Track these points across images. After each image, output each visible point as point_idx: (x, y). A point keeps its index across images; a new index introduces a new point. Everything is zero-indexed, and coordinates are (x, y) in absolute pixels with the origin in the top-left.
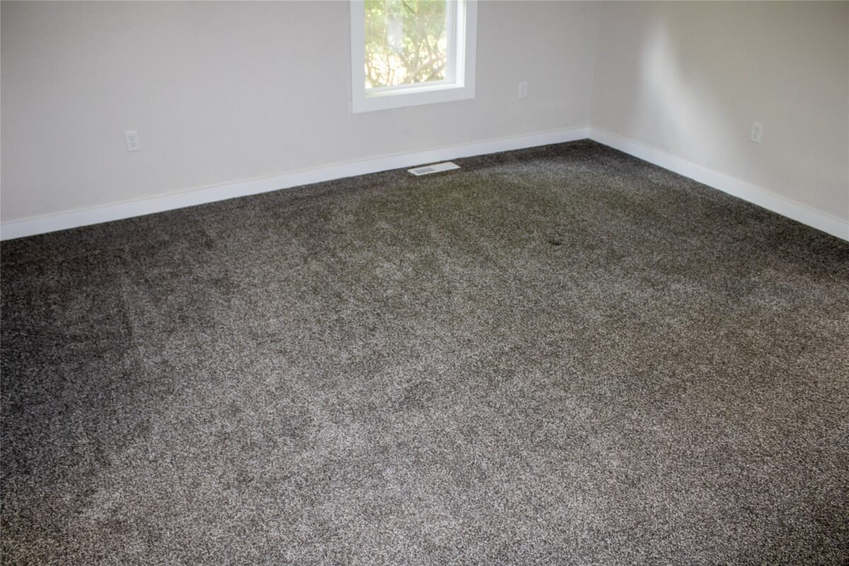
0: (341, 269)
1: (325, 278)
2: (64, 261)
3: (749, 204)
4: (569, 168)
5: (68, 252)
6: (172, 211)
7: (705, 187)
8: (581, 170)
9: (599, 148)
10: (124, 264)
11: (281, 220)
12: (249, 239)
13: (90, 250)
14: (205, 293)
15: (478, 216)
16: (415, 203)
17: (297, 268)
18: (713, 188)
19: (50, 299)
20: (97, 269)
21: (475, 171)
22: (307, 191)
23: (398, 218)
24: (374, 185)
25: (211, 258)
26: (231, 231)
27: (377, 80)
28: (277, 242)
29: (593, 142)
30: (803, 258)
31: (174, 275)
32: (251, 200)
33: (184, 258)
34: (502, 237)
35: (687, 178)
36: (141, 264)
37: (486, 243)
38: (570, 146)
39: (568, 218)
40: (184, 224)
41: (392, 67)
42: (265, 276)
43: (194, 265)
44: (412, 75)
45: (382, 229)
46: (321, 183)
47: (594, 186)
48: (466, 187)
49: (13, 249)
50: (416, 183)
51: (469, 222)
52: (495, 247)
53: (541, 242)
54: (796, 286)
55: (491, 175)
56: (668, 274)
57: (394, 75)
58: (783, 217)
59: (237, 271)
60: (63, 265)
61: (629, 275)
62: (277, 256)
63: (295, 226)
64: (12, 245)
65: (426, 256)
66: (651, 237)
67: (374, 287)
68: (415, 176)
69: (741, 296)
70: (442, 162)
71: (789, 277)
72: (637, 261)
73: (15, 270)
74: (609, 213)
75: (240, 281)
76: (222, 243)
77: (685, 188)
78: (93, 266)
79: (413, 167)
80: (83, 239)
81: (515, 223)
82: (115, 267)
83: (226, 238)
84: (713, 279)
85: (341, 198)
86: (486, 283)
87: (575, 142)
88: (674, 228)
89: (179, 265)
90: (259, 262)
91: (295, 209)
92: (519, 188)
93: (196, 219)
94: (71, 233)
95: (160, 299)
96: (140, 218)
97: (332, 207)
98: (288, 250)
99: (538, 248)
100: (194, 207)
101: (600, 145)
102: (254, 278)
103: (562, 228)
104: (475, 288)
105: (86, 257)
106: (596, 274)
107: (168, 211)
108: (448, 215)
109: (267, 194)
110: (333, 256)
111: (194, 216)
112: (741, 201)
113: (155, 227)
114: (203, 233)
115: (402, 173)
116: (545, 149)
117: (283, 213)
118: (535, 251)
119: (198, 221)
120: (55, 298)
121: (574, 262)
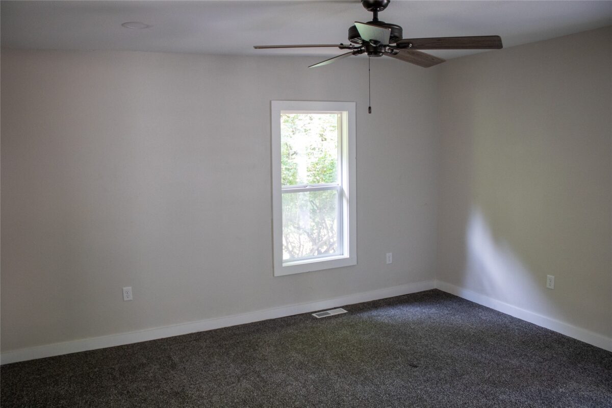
0: (263, 386)
1: (252, 393)
2: (73, 376)
3: (553, 332)
4: (424, 310)
5: (77, 369)
6: (150, 341)
7: (520, 320)
8: (432, 311)
9: (444, 295)
10: (114, 379)
11: (224, 350)
12: (201, 363)
13: (92, 369)
14: (167, 402)
15: (360, 347)
16: (316, 338)
17: (232, 385)
18: (526, 322)
19: (60, 404)
20: (95, 382)
21: (358, 314)
22: (243, 329)
23: (304, 349)
24: (288, 325)
25: (174, 377)
26: (189, 357)
27: (292, 251)
28: (220, 365)
29: (440, 291)
30: (597, 373)
31: (147, 388)
32: (204, 335)
33: (155, 376)
34: (377, 362)
35: (506, 315)
36: (126, 380)
37: (365, 367)
38: (424, 295)
39: (423, 347)
40: (157, 351)
41: (302, 243)
42: (210, 390)
43: (162, 381)
44: (315, 247)
45: (293, 357)
46: (252, 323)
47: (441, 323)
48: (352, 326)
49: (40, 366)
50: (317, 323)
51: (353, 351)
52: (371, 369)
53: (404, 365)
54: (595, 395)
55: (369, 317)
56: (496, 387)
57: (303, 248)
58: (578, 341)
59: (191, 386)
60: (72, 379)
61: (468, 389)
62: (220, 376)
63: (233, 354)
64: (39, 363)
65: (323, 377)
66: (483, 360)
67: (286, 400)
68: (317, 318)
69: (552, 404)
70: (335, 308)
71: (588, 388)
72: (473, 378)
73: (39, 381)
74: (452, 342)
75: (193, 394)
76: (182, 366)
77: (505, 322)
78: (92, 380)
79: (315, 312)
80: (88, 360)
81: (385, 352)
82: (108, 381)
83: (185, 362)
84: (531, 391)
85: (266, 335)
86: (365, 396)
87: (427, 291)
88: (499, 352)
89: (151, 381)
90: (207, 380)
91: (233, 342)
92: (389, 326)
93: (166, 347)
94: (80, 355)
95: (136, 406)
96: (128, 346)
97: (259, 340)
98: (227, 372)
99: (402, 371)
100: (164, 339)
101: (445, 293)
102: (202, 391)
103: (419, 354)
104: (357, 401)
105: (88, 373)
106: (443, 389)
107: (147, 342)
108: (338, 347)
109: (215, 331)
110: (258, 376)
111: (165, 346)
112: (546, 330)
113: (137, 353)
114: (169, 357)
115: (308, 316)
116: (406, 297)
117: (226, 345)
118: (400, 372)
119: (167, 349)
120: (63, 403)
121: (427, 380)
